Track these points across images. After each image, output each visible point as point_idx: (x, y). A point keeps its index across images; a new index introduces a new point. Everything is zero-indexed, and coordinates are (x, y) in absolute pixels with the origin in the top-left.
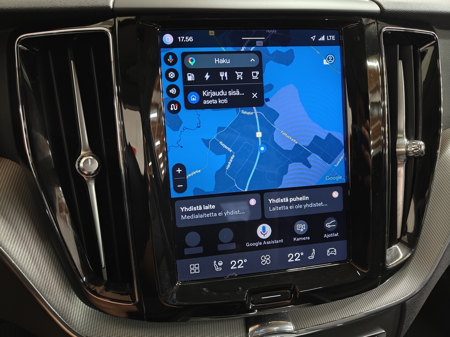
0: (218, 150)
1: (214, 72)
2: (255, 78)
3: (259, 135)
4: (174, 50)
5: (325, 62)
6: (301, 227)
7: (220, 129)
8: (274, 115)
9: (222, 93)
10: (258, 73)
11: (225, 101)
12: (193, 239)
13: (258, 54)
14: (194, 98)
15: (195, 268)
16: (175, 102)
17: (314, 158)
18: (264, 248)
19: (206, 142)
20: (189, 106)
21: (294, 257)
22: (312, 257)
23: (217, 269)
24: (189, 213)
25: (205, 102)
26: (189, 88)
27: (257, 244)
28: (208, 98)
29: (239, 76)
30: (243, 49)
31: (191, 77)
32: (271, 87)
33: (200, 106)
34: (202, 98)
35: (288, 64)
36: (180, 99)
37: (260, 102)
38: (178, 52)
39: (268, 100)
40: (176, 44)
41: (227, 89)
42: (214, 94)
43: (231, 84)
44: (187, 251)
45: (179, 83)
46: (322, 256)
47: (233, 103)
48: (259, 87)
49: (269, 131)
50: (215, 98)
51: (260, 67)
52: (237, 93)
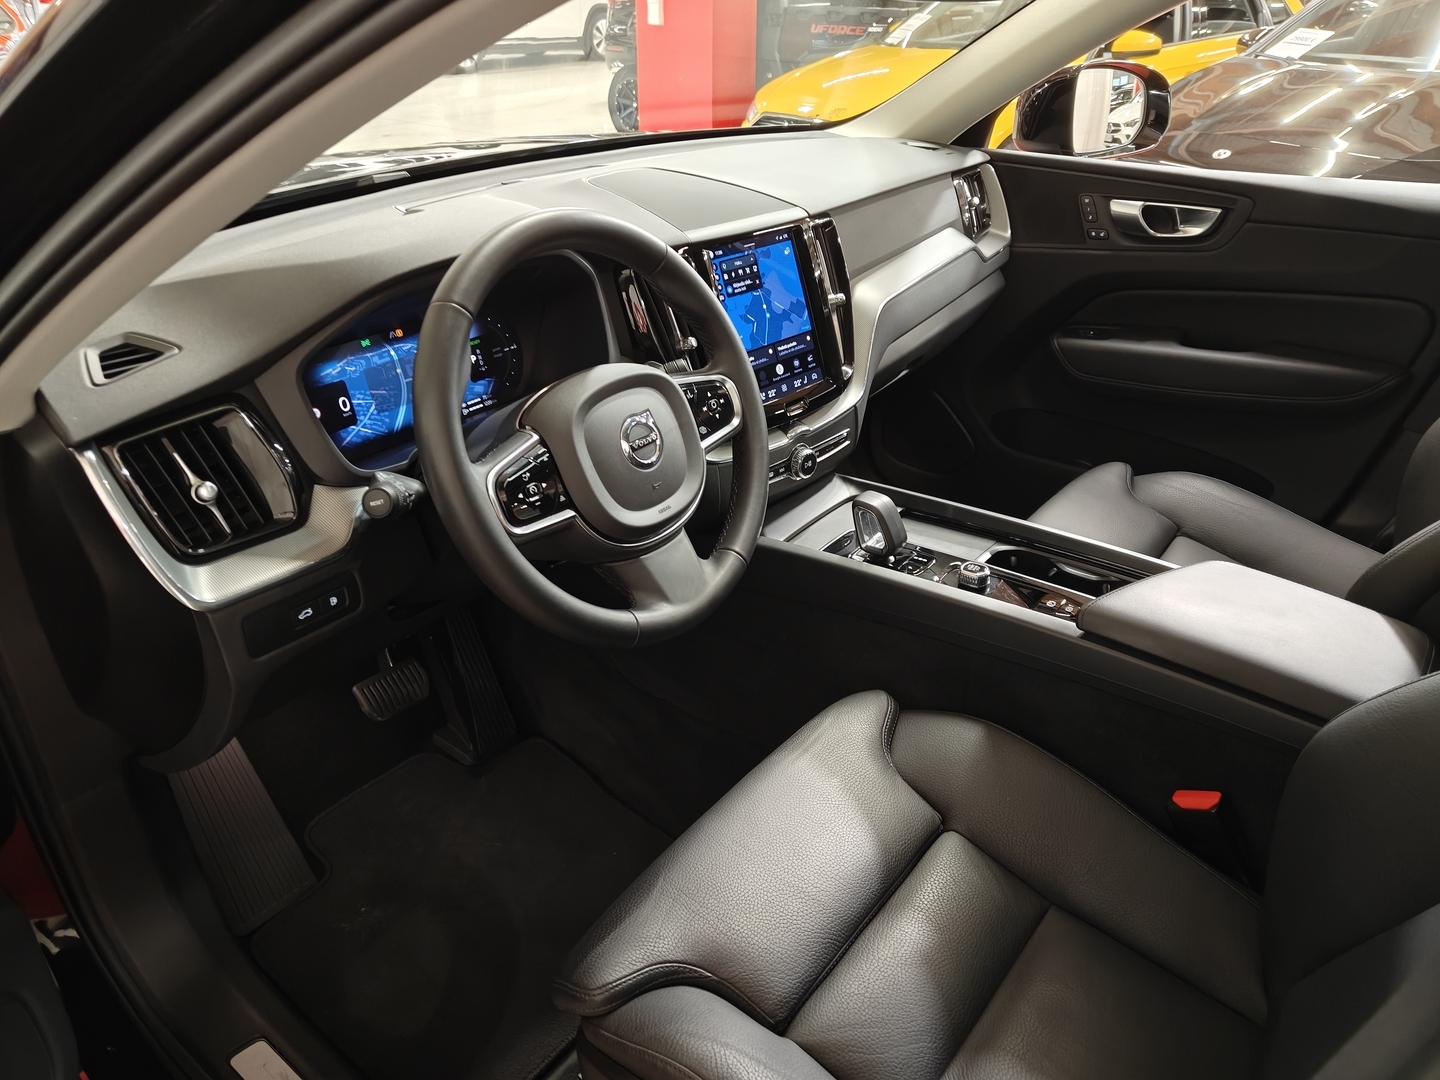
0: (748, 321)
1: (736, 271)
2: (755, 271)
3: (765, 307)
4: (715, 261)
7: (746, 307)
8: (769, 292)
9: (742, 284)
10: (756, 268)
11: (744, 289)
14: (730, 290)
17: (793, 316)
19: (741, 316)
20: (729, 295)
21: (798, 384)
22: (805, 382)
25: (736, 291)
26: (727, 284)
28: (737, 289)
29: (748, 270)
30: (746, 253)
31: (726, 277)
32: (764, 275)
33: (734, 294)
34: (734, 289)
36: (724, 292)
37: (760, 286)
38: (717, 261)
39: (764, 283)
40: (716, 257)
41: (744, 281)
42: (739, 285)
43: (745, 276)
45: (721, 282)
46: (810, 381)
47: (750, 288)
48: (759, 275)
49: (769, 303)
50: (740, 288)
51: (756, 263)
52: (748, 282)
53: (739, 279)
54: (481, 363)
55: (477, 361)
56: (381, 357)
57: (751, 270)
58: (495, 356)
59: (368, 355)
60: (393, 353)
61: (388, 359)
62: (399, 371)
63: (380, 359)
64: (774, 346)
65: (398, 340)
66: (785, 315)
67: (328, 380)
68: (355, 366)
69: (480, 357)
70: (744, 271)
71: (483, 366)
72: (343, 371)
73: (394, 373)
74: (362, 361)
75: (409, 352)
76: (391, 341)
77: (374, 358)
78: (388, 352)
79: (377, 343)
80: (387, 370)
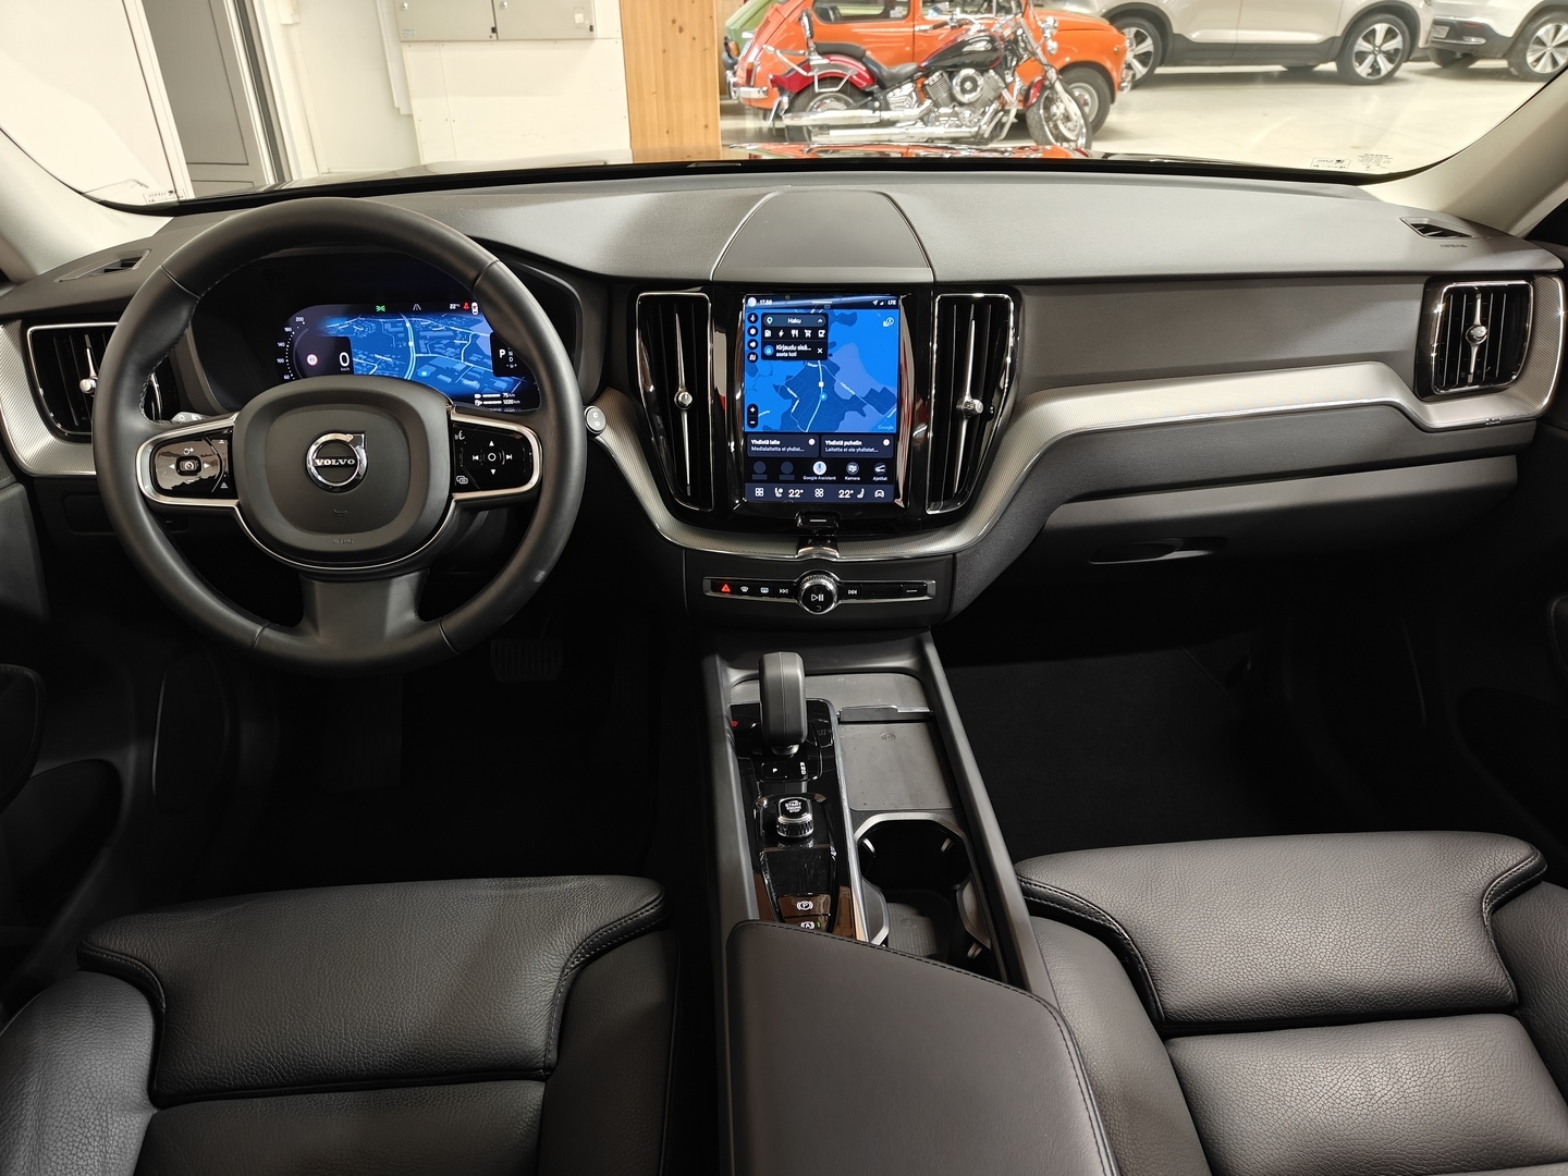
0: (786, 396)
1: (788, 329)
2: (820, 336)
3: (821, 384)
4: (756, 312)
5: (885, 324)
6: (853, 468)
7: (788, 377)
8: (835, 368)
9: (793, 348)
10: (824, 332)
11: (795, 354)
12: (760, 467)
13: (825, 315)
14: (769, 351)
15: (759, 492)
16: (754, 354)
17: (869, 409)
18: (819, 483)
19: (776, 387)
20: (765, 357)
21: (845, 494)
23: (778, 495)
24: (758, 446)
25: (778, 355)
26: (766, 342)
27: (812, 479)
28: (781, 351)
29: (808, 333)
30: (813, 311)
31: (768, 334)
32: (834, 344)
33: (773, 357)
34: (776, 351)
35: (851, 325)
36: (758, 351)
37: (824, 357)
38: (759, 312)
39: (831, 355)
41: (797, 345)
42: (786, 348)
43: (801, 340)
44: (754, 477)
45: (758, 338)
47: (801, 356)
48: (824, 343)
49: (830, 382)
50: (787, 351)
51: (826, 327)
52: (805, 348)
53: (788, 340)
56: (394, 325)
57: (814, 333)
59: (381, 320)
60: (408, 325)
61: (402, 329)
62: (411, 344)
63: (393, 327)
64: (820, 437)
65: (417, 314)
66: (855, 404)
67: (333, 333)
68: (364, 328)
70: (802, 333)
72: (350, 329)
73: (405, 344)
74: (373, 325)
75: (426, 328)
76: (410, 313)
77: (387, 325)
78: (404, 322)
79: (393, 312)
80: (398, 339)
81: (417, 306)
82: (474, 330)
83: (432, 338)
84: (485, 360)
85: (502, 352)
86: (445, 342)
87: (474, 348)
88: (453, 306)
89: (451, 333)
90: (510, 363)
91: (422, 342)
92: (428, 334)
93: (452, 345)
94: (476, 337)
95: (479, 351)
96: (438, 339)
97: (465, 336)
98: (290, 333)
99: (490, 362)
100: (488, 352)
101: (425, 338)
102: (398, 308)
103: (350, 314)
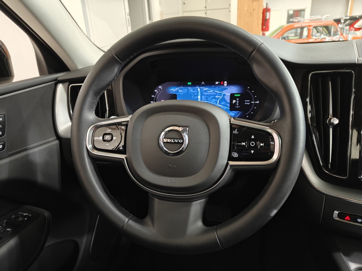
54: (237, 104)
55: (236, 103)
56: (194, 90)
58: (246, 103)
59: (189, 88)
60: (199, 90)
61: (196, 91)
62: (199, 97)
63: (193, 91)
65: (203, 86)
67: (171, 93)
68: (183, 91)
69: (238, 102)
71: (238, 106)
72: (178, 91)
73: (197, 97)
74: (186, 90)
75: (206, 91)
76: (200, 85)
77: (191, 89)
78: (197, 89)
79: (194, 85)
80: (194, 95)
81: (203, 83)
82: (224, 92)
83: (207, 95)
84: (227, 104)
85: (234, 101)
86: (212, 97)
87: (223, 99)
88: (217, 83)
89: (215, 93)
90: (237, 106)
91: (203, 97)
92: (206, 94)
93: (215, 98)
94: (224, 95)
95: (225, 101)
96: (210, 96)
97: (220, 94)
98: (156, 92)
99: (229, 105)
100: (228, 100)
101: (204, 95)
102: (196, 83)
103: (178, 85)
